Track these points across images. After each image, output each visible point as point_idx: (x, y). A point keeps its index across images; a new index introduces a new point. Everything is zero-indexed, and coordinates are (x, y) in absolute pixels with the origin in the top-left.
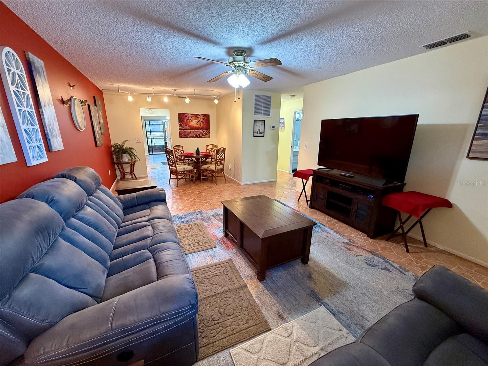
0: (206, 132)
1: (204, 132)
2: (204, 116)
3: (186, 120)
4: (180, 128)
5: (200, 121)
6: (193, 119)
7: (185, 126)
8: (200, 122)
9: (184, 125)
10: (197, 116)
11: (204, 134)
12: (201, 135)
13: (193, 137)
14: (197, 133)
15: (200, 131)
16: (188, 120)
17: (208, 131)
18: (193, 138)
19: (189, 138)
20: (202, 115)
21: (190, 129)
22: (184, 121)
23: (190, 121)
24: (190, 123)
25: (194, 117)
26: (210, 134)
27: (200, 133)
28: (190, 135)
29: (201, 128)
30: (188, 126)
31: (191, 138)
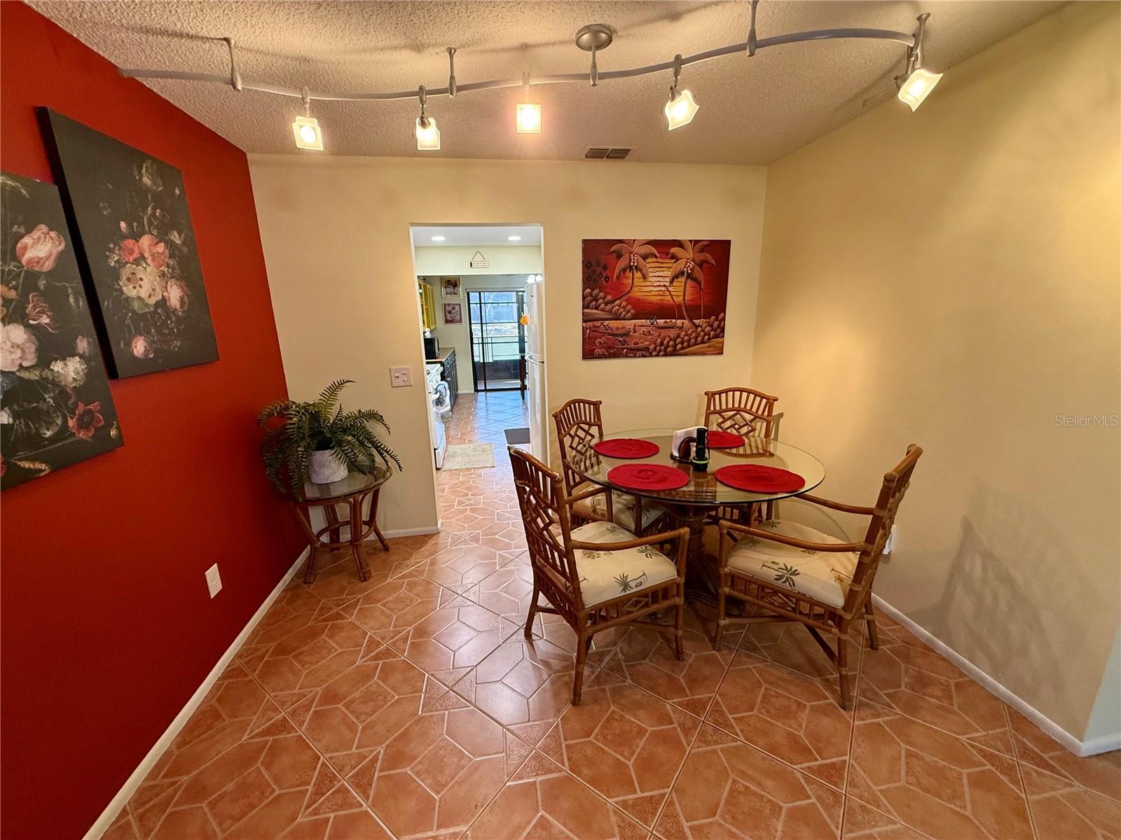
0: (708, 329)
1: (697, 327)
2: (702, 251)
3: (617, 271)
4: (585, 310)
5: (682, 273)
6: (648, 266)
7: (612, 302)
8: (683, 279)
9: (609, 297)
10: (674, 250)
11: (696, 338)
12: (682, 343)
13: (646, 353)
14: (664, 333)
15: (679, 322)
16: (629, 274)
17: (716, 324)
18: (644, 356)
19: (626, 356)
20: (696, 242)
21: (633, 318)
22: (607, 279)
23: (638, 275)
24: (634, 289)
25: (656, 257)
26: (723, 336)
27: (680, 332)
28: (632, 346)
29: (683, 308)
30: (624, 303)
31: (635, 356)
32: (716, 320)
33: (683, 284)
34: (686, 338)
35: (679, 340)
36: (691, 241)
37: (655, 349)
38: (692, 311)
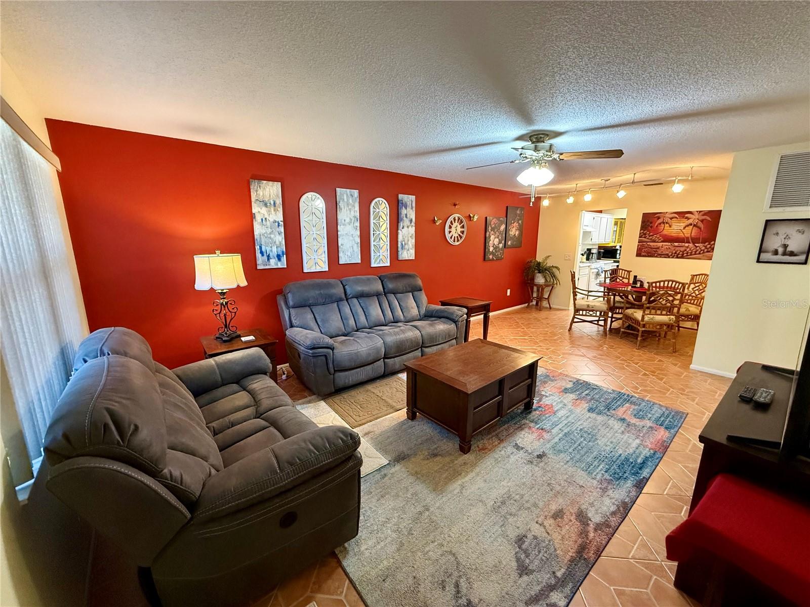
0: (703, 248)
1: (697, 247)
2: (703, 215)
3: (657, 224)
4: (641, 239)
5: (691, 224)
6: (674, 222)
7: (653, 236)
8: (691, 227)
9: (651, 234)
10: (686, 215)
11: (696, 252)
12: (687, 253)
13: (667, 256)
14: (677, 249)
15: (687, 245)
16: (662, 225)
17: (709, 246)
19: (656, 257)
20: (700, 212)
21: (662, 242)
22: (651, 227)
23: (667, 225)
24: (664, 231)
25: (677, 218)
26: (713, 252)
27: (686, 249)
28: (660, 253)
29: (690, 238)
30: (658, 236)
31: (661, 257)
32: (709, 244)
33: (691, 229)
34: (690, 251)
35: (685, 252)
36: (697, 211)
37: (671, 255)
38: (695, 241)
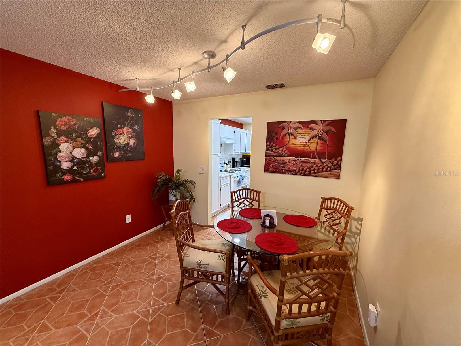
0: (330, 165)
1: (323, 163)
2: (328, 125)
3: (282, 135)
4: (267, 152)
5: (316, 136)
6: (298, 133)
8: (316, 139)
9: (277, 147)
10: (311, 125)
11: (323, 169)
12: (314, 170)
13: (294, 173)
14: (304, 164)
15: (313, 160)
16: (287, 136)
17: (335, 162)
19: (284, 173)
20: (325, 121)
21: (289, 156)
22: (277, 138)
23: (292, 137)
24: (289, 143)
25: (302, 129)
26: (340, 169)
27: (313, 165)
28: (287, 169)
29: (316, 153)
30: (284, 149)
31: (288, 174)
32: (335, 160)
33: (316, 142)
34: (317, 168)
35: (312, 169)
36: (321, 121)
37: (299, 172)
38: (321, 155)
